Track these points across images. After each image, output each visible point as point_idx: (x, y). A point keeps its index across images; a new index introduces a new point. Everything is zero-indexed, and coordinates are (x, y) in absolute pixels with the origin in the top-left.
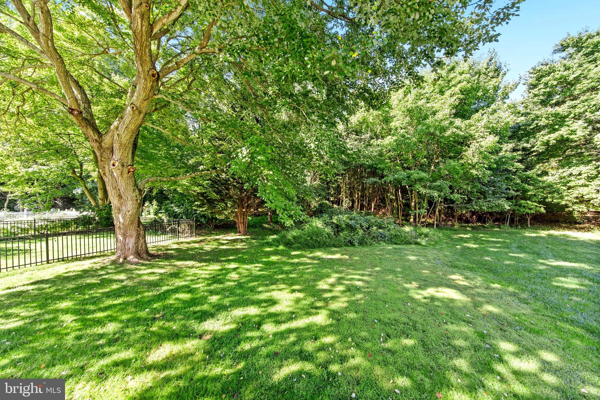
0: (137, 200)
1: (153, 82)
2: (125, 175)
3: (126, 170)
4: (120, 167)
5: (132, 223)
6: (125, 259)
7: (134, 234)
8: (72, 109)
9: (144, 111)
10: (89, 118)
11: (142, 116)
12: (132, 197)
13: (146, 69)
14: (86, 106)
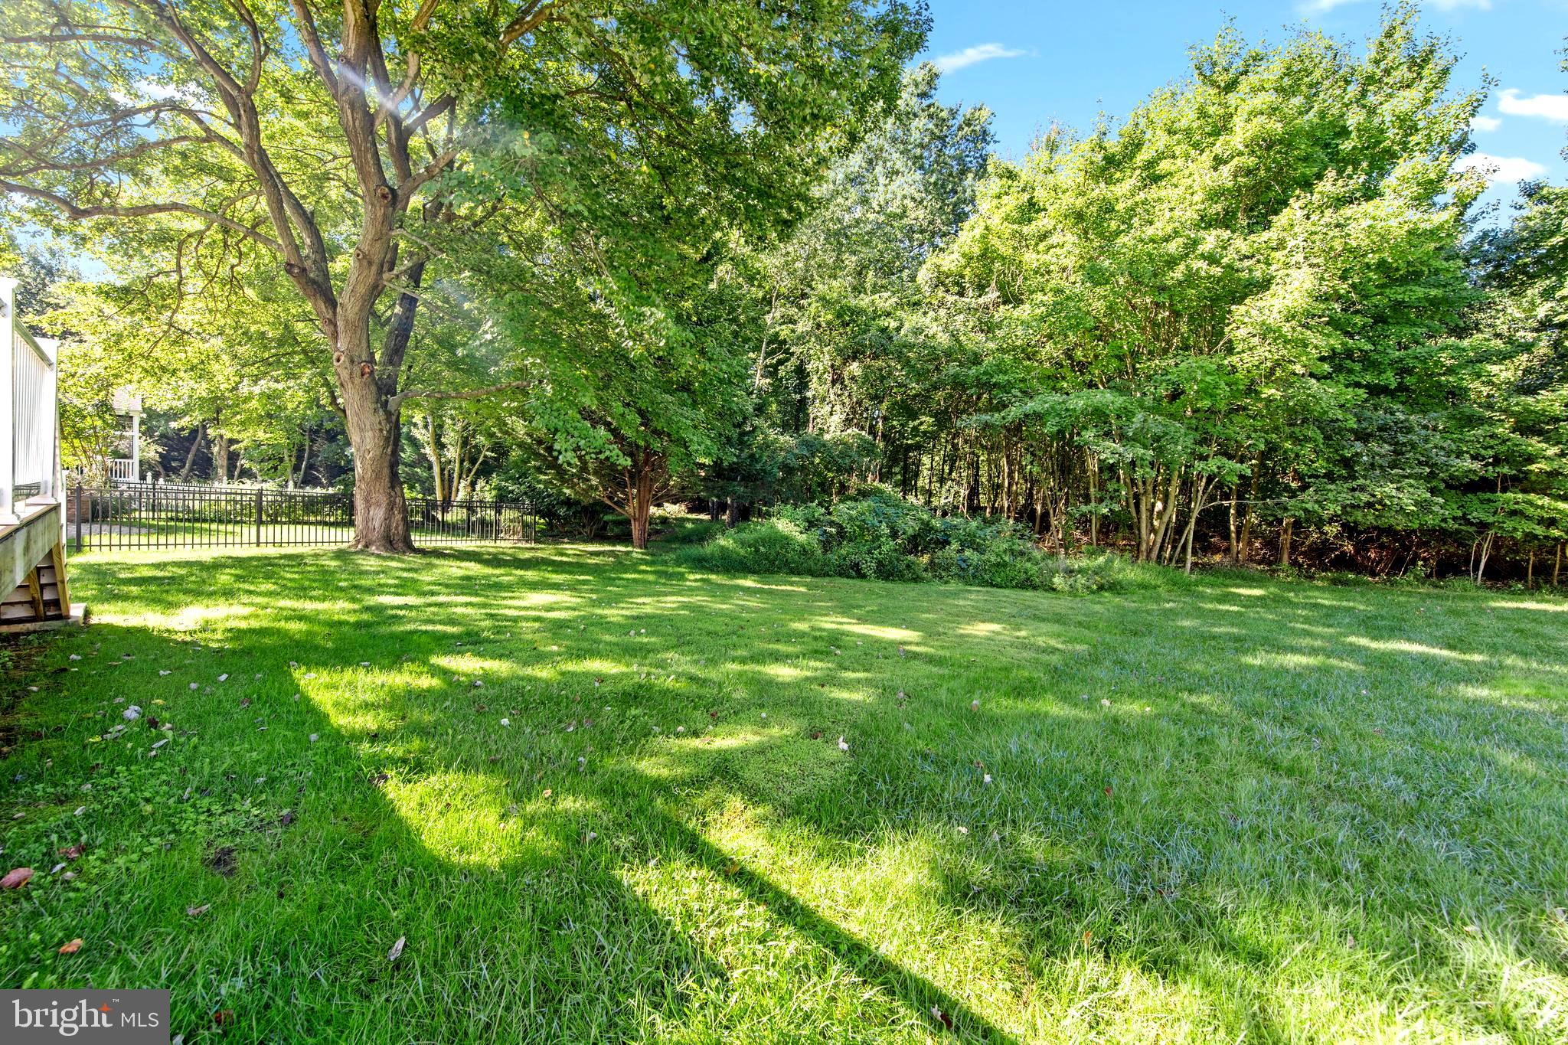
0: (381, 430)
1: (386, 207)
2: (357, 380)
3: (357, 371)
4: (348, 364)
5: (377, 477)
6: (366, 546)
7: (384, 500)
8: (291, 265)
9: (377, 259)
10: (320, 279)
11: (374, 269)
12: (372, 424)
13: (372, 187)
14: (318, 257)
